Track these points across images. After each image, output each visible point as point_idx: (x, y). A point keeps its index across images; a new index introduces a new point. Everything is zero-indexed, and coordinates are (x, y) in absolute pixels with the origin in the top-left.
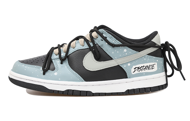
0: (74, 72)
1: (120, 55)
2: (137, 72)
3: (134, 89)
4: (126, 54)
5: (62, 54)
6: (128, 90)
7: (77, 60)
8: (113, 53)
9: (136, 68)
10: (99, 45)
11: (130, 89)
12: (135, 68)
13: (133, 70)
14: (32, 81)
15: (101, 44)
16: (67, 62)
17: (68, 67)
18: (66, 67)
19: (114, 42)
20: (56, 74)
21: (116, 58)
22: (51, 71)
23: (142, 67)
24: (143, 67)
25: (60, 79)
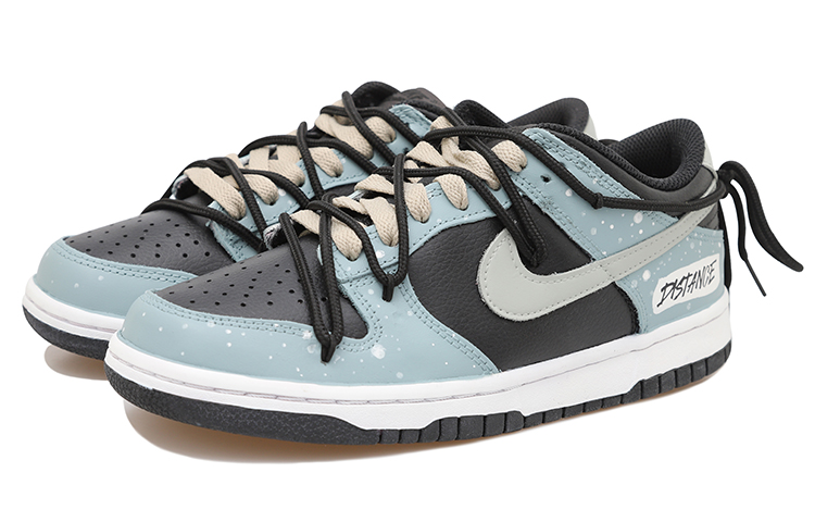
0: (454, 334)
1: (620, 239)
2: (669, 303)
3: (659, 377)
4: (641, 232)
5: (379, 255)
6: (641, 382)
7: (451, 276)
8: (594, 232)
9: (667, 285)
10: (535, 201)
11: (647, 377)
12: (664, 289)
13: (657, 295)
14: (277, 397)
15: (541, 199)
16: (411, 288)
17: (419, 313)
18: (410, 313)
19: (594, 182)
20: (378, 352)
21: (605, 253)
22: (353, 340)
23: (684, 278)
24: (687, 278)
25: (400, 375)
